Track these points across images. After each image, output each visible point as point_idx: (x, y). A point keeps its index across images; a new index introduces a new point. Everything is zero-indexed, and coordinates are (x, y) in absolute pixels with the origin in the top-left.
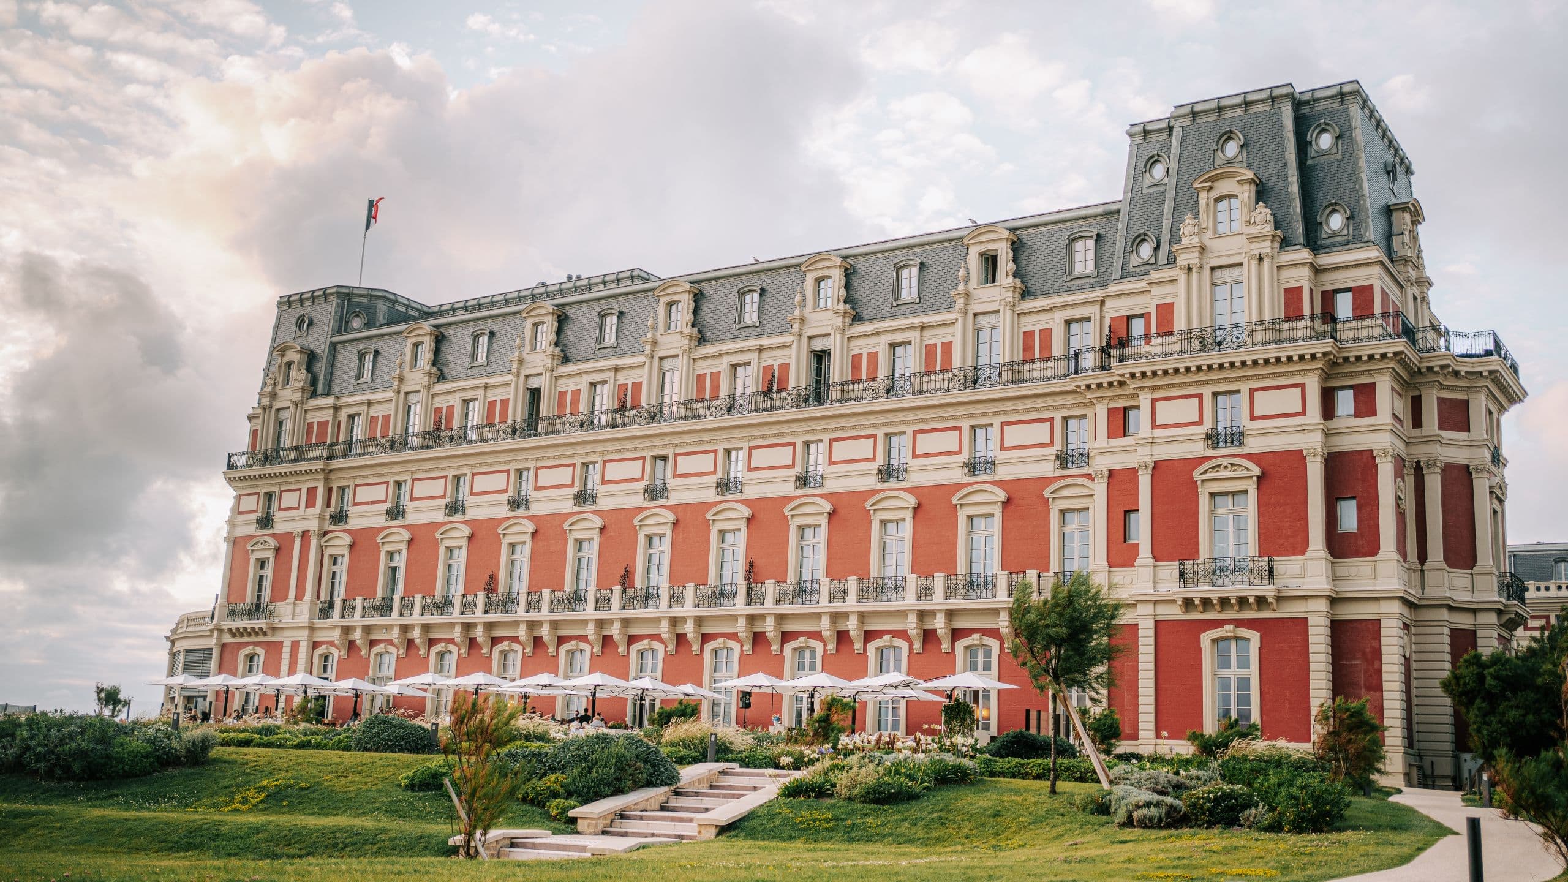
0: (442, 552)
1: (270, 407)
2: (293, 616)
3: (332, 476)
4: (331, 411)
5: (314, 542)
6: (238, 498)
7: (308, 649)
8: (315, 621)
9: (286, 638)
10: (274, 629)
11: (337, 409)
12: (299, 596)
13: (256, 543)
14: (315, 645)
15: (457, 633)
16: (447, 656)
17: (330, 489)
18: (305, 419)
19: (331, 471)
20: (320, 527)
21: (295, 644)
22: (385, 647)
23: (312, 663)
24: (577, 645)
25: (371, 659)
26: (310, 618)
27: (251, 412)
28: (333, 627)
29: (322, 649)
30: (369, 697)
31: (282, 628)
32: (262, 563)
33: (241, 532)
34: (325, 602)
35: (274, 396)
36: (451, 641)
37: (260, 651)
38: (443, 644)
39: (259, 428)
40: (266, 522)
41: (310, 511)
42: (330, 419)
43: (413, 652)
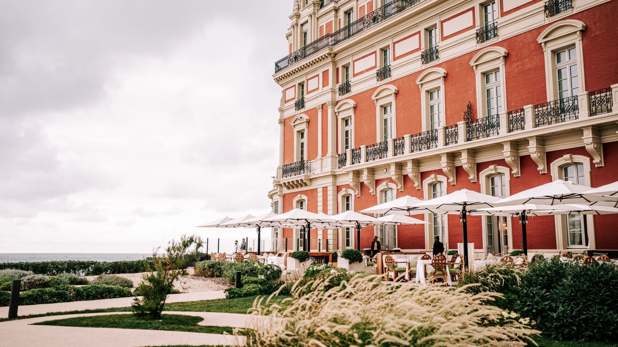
0: (423, 95)
1: (297, 25)
2: (322, 168)
3: (337, 58)
4: (333, 13)
5: (330, 111)
6: (284, 92)
7: (333, 192)
8: (335, 170)
9: (318, 185)
10: (311, 180)
11: (336, 10)
12: (324, 153)
13: (296, 120)
14: (338, 189)
15: (443, 164)
16: (438, 186)
17: (338, 69)
18: (318, 25)
19: (335, 54)
20: (333, 98)
21: (325, 189)
22: (387, 184)
23: (338, 202)
24: (571, 158)
25: (378, 195)
26: (332, 169)
27: (287, 32)
28: (347, 173)
29: (343, 192)
30: (379, 227)
31: (315, 178)
32: (301, 134)
33: (287, 114)
34: (342, 155)
35: (298, 16)
36: (440, 172)
37: (304, 197)
38: (433, 176)
39: (292, 42)
40: (300, 104)
41: (326, 88)
42: (333, 19)
43: (409, 185)
